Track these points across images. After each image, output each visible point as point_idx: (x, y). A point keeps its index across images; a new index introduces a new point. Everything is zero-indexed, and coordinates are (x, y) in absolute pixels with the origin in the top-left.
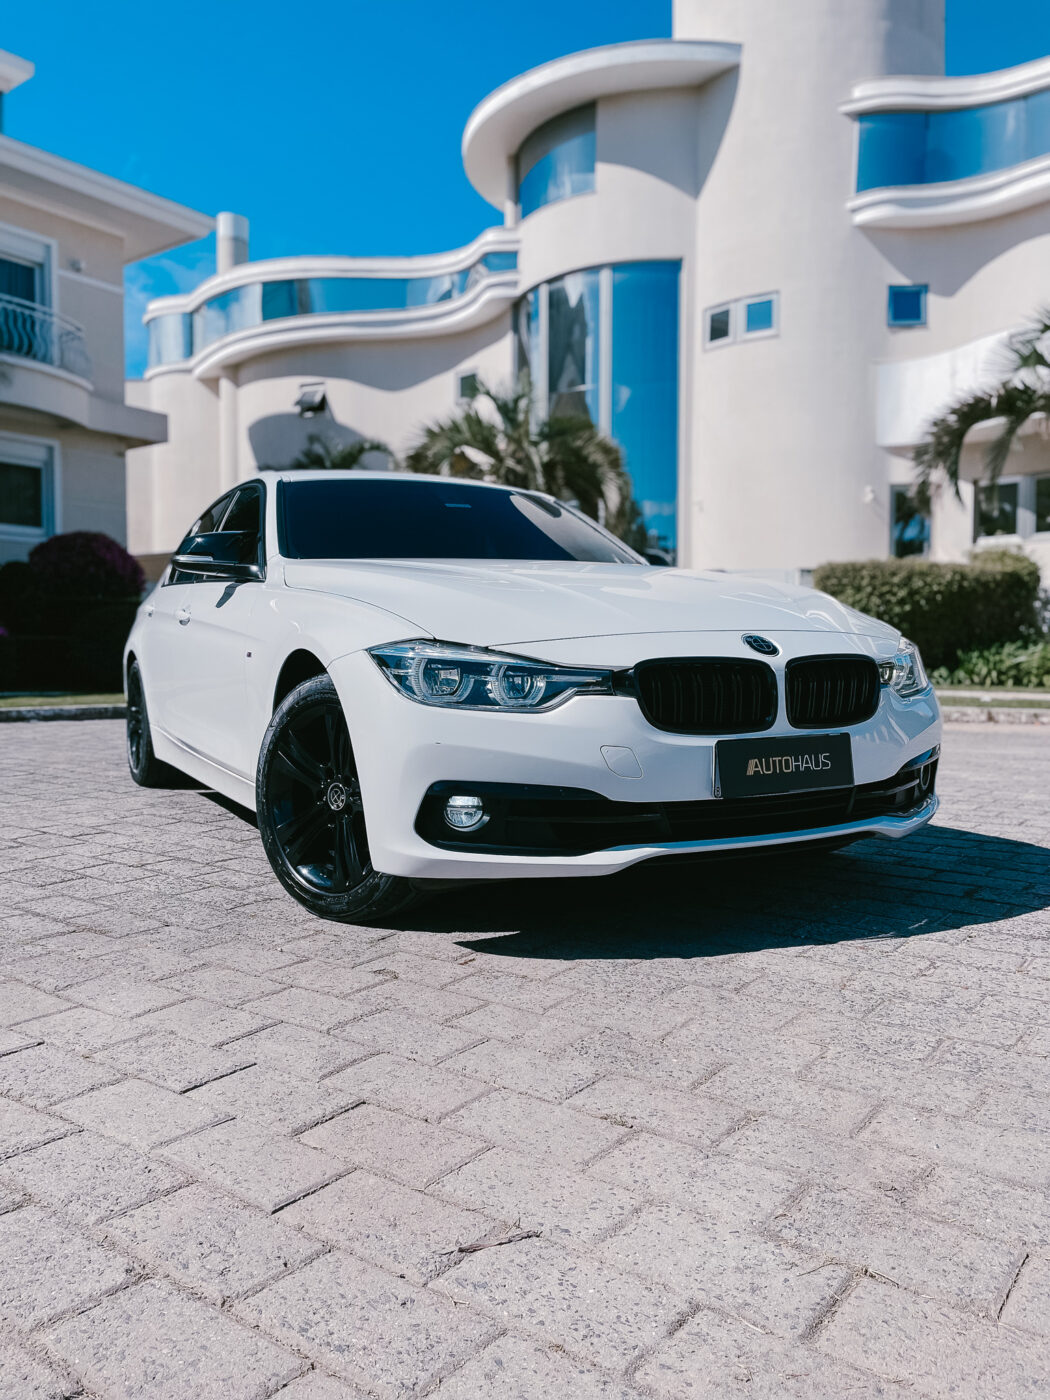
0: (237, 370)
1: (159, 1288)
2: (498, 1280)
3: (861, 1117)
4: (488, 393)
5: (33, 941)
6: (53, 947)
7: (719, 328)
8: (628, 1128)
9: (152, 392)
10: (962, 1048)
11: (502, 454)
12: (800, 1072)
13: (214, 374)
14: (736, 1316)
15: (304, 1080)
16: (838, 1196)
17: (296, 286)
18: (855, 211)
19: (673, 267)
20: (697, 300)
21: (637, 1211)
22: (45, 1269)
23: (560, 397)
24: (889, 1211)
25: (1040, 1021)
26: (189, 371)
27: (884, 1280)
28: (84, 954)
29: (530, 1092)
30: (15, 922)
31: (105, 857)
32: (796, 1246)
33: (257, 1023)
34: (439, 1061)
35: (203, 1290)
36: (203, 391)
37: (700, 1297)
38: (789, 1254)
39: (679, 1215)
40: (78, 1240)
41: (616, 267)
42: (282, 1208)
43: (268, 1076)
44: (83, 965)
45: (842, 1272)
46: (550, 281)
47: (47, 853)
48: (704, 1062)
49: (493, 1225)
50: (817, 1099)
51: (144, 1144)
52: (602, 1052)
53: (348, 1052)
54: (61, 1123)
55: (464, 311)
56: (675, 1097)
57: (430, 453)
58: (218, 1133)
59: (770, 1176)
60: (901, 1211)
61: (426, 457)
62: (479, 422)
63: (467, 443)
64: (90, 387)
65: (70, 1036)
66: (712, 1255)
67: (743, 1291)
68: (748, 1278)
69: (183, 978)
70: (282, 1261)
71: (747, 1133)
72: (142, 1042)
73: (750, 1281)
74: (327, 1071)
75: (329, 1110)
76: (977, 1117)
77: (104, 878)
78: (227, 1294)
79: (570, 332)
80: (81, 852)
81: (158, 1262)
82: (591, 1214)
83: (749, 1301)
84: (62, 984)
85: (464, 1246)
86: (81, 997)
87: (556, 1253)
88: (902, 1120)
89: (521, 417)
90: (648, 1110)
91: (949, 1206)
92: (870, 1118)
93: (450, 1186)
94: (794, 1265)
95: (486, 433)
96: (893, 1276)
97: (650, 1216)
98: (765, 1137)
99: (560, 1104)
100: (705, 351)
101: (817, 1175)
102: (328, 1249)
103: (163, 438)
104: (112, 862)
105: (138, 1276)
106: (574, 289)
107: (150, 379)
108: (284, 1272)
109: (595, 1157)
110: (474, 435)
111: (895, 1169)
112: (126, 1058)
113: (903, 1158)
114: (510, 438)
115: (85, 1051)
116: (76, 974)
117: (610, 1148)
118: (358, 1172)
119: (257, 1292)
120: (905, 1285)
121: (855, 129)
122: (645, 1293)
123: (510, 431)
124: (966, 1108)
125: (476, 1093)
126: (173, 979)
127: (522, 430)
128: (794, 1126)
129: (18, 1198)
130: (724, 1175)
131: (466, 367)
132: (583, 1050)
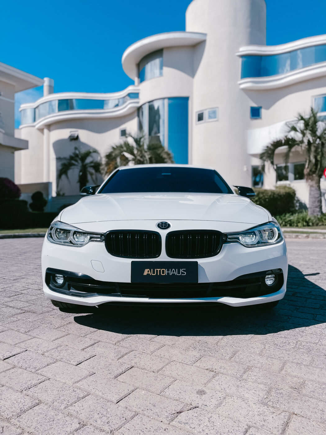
0: (50, 126)
1: (90, 428)
2: (191, 421)
3: (281, 366)
4: (131, 136)
5: (13, 316)
6: (20, 318)
7: (200, 118)
8: (214, 373)
9: (22, 133)
10: (304, 344)
11: (136, 155)
12: (260, 353)
13: (42, 127)
14: (261, 429)
15: (113, 360)
16: (281, 391)
17: (69, 101)
18: (240, 84)
19: (186, 99)
20: (194, 109)
21: (225, 398)
22: (54, 424)
23: (152, 137)
24: (296, 395)
25: (323, 335)
26: (34, 126)
27: (299, 416)
28: (30, 320)
29: (182, 362)
30: (4, 309)
31: (27, 287)
32: (273, 407)
33: (92, 342)
34: (152, 353)
35: (103, 428)
36: (39, 133)
37: (250, 424)
38: (272, 410)
39: (237, 399)
40: (60, 414)
41: (169, 98)
42: (119, 402)
43: (101, 359)
44: (31, 324)
45: (287, 414)
46: (149, 102)
47: (7, 286)
48: (231, 351)
49: (184, 404)
50: (267, 361)
51: (70, 383)
52: (201, 349)
53: (124, 351)
54: (42, 377)
55: (122, 110)
56: (226, 362)
57: (113, 154)
58: (92, 378)
59: (260, 386)
60: (299, 395)
61: (112, 155)
62: (128, 145)
63: (125, 151)
64: (3, 131)
65: (35, 347)
66: (250, 411)
67: (262, 421)
68: (262, 417)
69: (65, 327)
70: (124, 418)
71: (250, 373)
72: (59, 349)
73: (263, 418)
74: (119, 357)
75: (123, 370)
76: (313, 365)
77: (28, 294)
78: (111, 429)
79: (155, 117)
80: (18, 285)
81: (87, 420)
82: (212, 400)
83: (264, 424)
84: (27, 331)
85: (178, 411)
86: (35, 335)
87: (204, 412)
88: (292, 367)
89: (141, 144)
90: (219, 367)
91: (312, 393)
92: (283, 367)
93: (167, 392)
94: (274, 413)
95: (131, 148)
96: (302, 414)
97: (229, 400)
98: (255, 374)
99: (192, 365)
100: (196, 124)
101: (273, 385)
102: (137, 414)
103: (27, 148)
104: (30, 289)
105: (83, 425)
106: (156, 105)
107: (21, 128)
108: (125, 422)
109: (207, 382)
110: (127, 149)
111: (294, 382)
112: (56, 355)
113: (296, 379)
114: (138, 150)
115: (42, 353)
116: (30, 327)
117: (211, 379)
118: (138, 390)
119: (120, 428)
120: (306, 417)
121: (240, 60)
122: (234, 423)
123: (138, 148)
124: (309, 363)
125: (166, 363)
126: (62, 328)
127: (142, 148)
128: (262, 370)
129: (37, 401)
130: (247, 386)
131: (123, 127)
132: (195, 348)
